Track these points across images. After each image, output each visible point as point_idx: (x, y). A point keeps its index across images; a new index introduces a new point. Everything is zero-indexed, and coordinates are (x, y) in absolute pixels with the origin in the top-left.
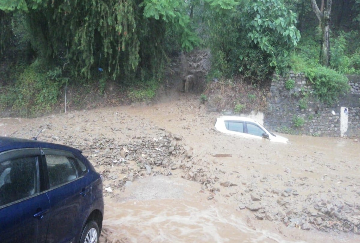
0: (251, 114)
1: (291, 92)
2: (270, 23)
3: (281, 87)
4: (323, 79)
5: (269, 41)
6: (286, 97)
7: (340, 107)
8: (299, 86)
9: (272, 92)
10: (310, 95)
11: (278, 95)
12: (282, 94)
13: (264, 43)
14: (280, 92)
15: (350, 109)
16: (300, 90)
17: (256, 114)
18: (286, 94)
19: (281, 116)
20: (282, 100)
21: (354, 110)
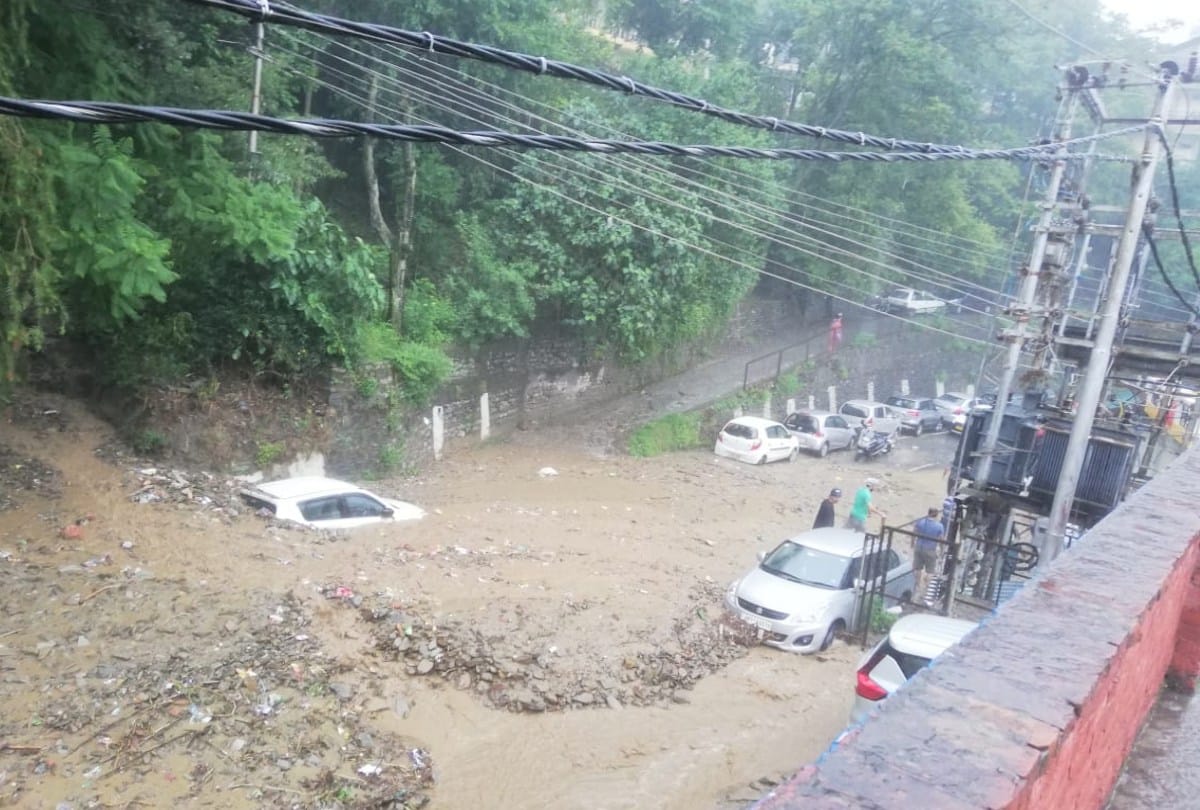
0: (297, 460)
1: (372, 402)
2: (316, 259)
3: (351, 394)
4: (423, 370)
5: (321, 300)
6: (363, 411)
7: (431, 408)
8: (384, 389)
9: (335, 407)
10: (400, 401)
11: (346, 411)
12: (355, 407)
13: (314, 305)
14: (351, 403)
15: (445, 408)
16: (386, 395)
17: (308, 458)
18: (362, 406)
19: (357, 452)
20: (355, 420)
21: (450, 409)
